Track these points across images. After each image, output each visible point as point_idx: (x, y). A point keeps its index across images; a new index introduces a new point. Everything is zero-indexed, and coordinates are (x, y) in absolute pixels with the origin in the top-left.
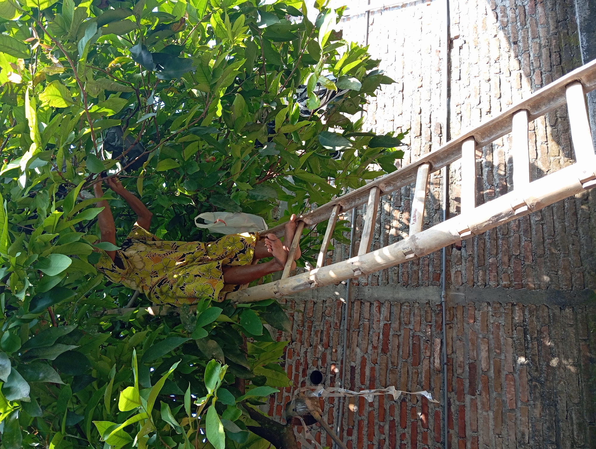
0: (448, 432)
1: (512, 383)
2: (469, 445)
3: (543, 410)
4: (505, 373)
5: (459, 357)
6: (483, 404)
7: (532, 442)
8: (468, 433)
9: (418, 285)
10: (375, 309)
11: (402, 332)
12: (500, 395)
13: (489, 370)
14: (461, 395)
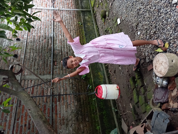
0: (52, 113)
2: (58, 116)
3: (77, 103)
5: (56, 93)
6: (62, 104)
7: (75, 112)
9: (44, 75)
10: (29, 82)
11: (38, 87)
12: (66, 101)
14: (56, 102)
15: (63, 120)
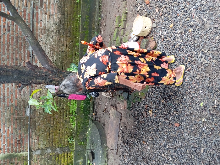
0: (33, 20)
1: (53, 7)
2: (39, 24)
3: (61, 16)
4: (51, 4)
8: (39, 20)
12: (49, 10)
13: (46, 2)
14: (37, 9)
15: (44, 29)
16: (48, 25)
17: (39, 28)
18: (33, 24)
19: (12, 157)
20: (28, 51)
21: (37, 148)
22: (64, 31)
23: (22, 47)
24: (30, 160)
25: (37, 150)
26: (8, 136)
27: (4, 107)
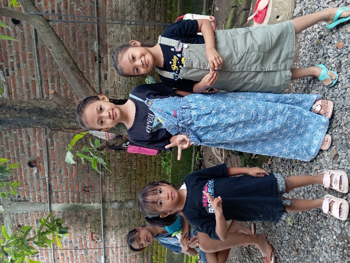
15: (116, 12)
16: (122, 4)
17: (107, 10)
18: (97, 4)
19: (79, 209)
20: (93, 51)
21: (114, 200)
22: (150, 12)
23: (83, 44)
24: (103, 215)
25: (113, 201)
26: (72, 179)
27: (63, 138)
